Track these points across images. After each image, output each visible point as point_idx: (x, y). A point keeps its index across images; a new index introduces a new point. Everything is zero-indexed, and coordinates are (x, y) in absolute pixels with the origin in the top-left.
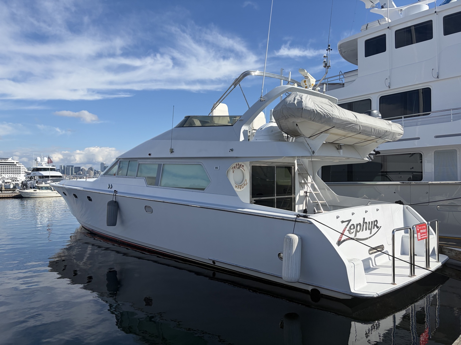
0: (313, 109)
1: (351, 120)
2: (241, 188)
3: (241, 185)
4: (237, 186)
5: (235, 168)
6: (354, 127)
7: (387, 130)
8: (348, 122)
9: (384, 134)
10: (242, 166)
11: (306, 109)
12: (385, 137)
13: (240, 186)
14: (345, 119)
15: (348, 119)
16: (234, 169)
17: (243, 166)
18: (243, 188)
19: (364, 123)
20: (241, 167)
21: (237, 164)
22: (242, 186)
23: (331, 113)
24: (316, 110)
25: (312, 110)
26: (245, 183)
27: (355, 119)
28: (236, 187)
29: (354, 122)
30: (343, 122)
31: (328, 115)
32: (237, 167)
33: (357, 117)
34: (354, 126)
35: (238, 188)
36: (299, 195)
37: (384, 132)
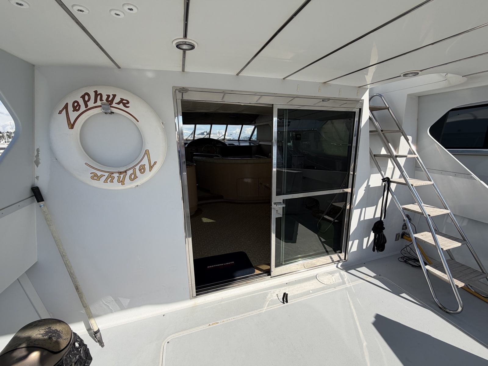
2: (123, 182)
3: (126, 172)
4: (99, 173)
13: (120, 173)
16: (73, 115)
18: (131, 180)
21: (87, 94)
22: (129, 173)
26: (145, 161)
28: (95, 177)
35: (106, 181)
36: (365, 185)
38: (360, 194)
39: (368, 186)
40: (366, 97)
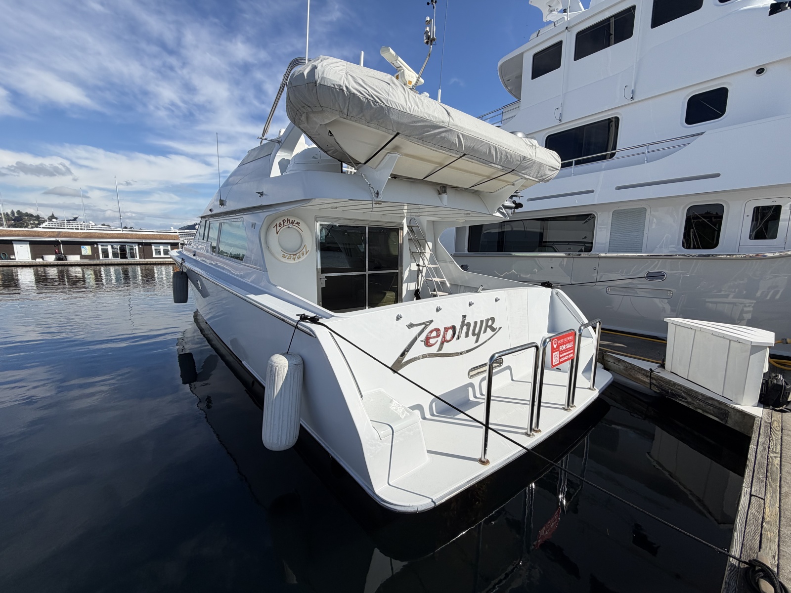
0: (340, 85)
1: (436, 118)
2: (294, 259)
3: (296, 254)
4: (286, 255)
5: (280, 226)
6: (444, 138)
7: (526, 156)
8: (427, 124)
9: (519, 163)
10: (295, 222)
11: (323, 83)
12: (523, 172)
13: (294, 255)
14: (419, 114)
15: (429, 115)
16: (279, 228)
18: (298, 258)
19: (468, 130)
20: (294, 224)
21: (284, 220)
22: (298, 255)
23: (384, 96)
24: (347, 88)
25: (336, 87)
26: (304, 250)
27: (446, 118)
28: (284, 256)
29: (442, 125)
30: (415, 122)
31: (377, 102)
32: (285, 224)
33: (451, 115)
34: (443, 135)
35: (288, 258)
36: (408, 269)
37: (519, 160)
38: (406, 274)
39: (410, 270)
40: (405, 222)
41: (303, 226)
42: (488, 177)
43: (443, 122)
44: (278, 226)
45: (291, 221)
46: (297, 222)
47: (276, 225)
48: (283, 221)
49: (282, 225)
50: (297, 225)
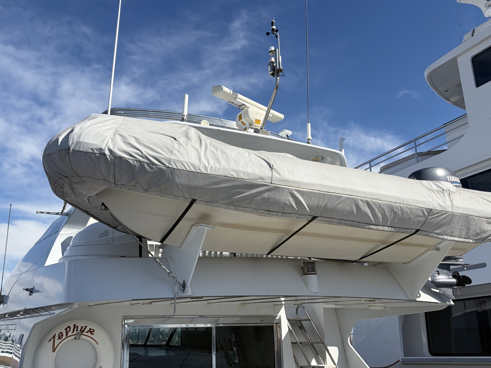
0: (101, 149)
1: (249, 174)
5: (59, 338)
6: (268, 199)
7: (431, 207)
8: (235, 183)
9: (423, 219)
10: (87, 330)
11: (77, 149)
12: (438, 231)
14: (221, 173)
15: (237, 172)
17: (91, 331)
19: (308, 184)
20: (84, 333)
21: (69, 327)
23: (164, 155)
24: (110, 151)
25: (96, 151)
27: (266, 173)
29: (259, 182)
30: (215, 183)
31: (154, 164)
32: (69, 334)
33: (275, 167)
34: (266, 195)
37: (422, 215)
41: (99, 334)
42: (383, 242)
43: (262, 178)
44: (57, 337)
45: (79, 329)
46: (90, 329)
47: (54, 337)
48: (66, 329)
49: (64, 337)
50: (89, 334)
